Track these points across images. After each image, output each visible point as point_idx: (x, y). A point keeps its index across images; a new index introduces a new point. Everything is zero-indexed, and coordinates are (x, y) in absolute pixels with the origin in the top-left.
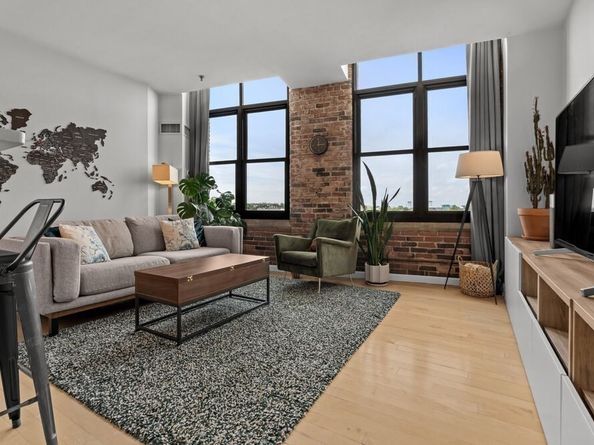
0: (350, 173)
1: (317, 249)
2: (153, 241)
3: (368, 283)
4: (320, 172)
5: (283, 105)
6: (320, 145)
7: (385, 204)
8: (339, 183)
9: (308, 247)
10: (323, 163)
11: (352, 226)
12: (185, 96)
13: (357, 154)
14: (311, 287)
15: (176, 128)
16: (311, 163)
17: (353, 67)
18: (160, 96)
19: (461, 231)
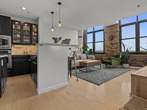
0: (119, 44)
1: (111, 60)
2: (79, 58)
3: (123, 68)
4: (112, 44)
5: (103, 30)
6: (112, 38)
7: (127, 50)
8: (116, 46)
9: (109, 59)
10: (113, 42)
11: (119, 55)
12: (83, 31)
13: (121, 39)
14: (110, 68)
15: (81, 37)
16: (110, 42)
17: (120, 21)
18: (78, 31)
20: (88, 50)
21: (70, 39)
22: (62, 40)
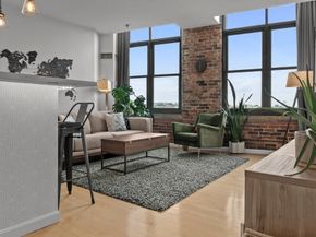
0: (220, 84)
1: (198, 132)
2: (100, 126)
3: (231, 154)
4: (202, 83)
5: (178, 39)
6: (201, 66)
7: (241, 104)
8: (213, 90)
9: (193, 130)
10: (204, 77)
11: (221, 118)
12: (115, 35)
13: (225, 72)
14: (194, 154)
15: (109, 56)
16: (196, 77)
17: (223, 18)
18: (100, 36)
19: (290, 121)
20: (132, 98)
21: (70, 62)
22: (39, 61)
